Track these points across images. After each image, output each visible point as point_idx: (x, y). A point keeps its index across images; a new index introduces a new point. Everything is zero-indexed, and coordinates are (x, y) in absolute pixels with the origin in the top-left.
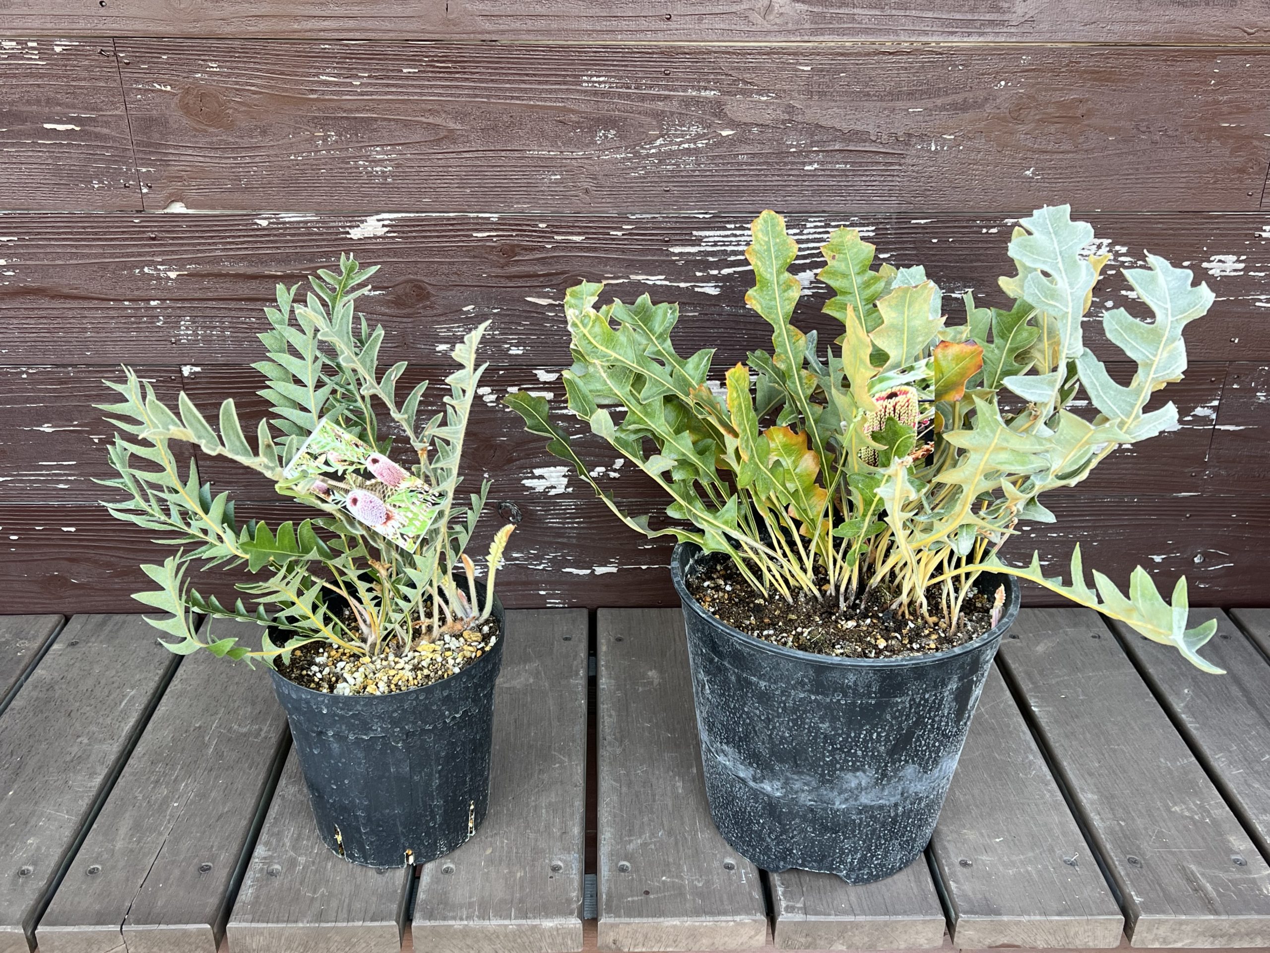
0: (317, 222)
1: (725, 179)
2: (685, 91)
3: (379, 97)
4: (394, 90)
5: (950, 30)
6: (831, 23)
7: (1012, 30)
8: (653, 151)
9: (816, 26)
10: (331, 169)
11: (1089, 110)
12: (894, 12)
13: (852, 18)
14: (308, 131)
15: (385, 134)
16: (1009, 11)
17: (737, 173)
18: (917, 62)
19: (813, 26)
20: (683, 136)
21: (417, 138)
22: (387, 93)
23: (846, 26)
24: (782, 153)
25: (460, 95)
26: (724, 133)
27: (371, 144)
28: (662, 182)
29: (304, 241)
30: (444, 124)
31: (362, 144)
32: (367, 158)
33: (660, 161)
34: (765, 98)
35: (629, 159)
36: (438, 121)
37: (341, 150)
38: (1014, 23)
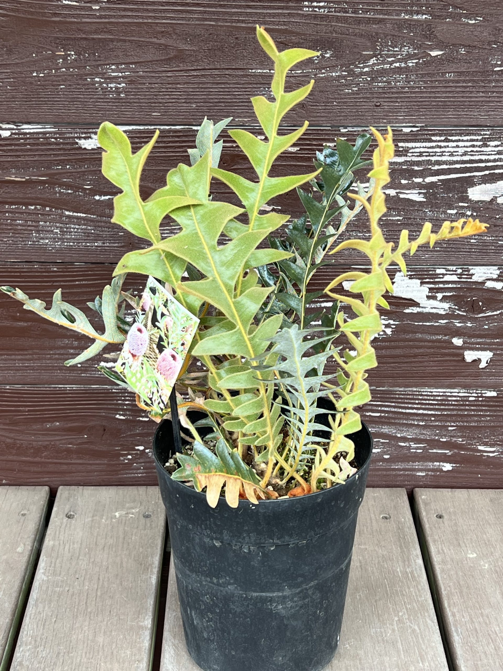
0: (55, 133)
1: (433, 95)
2: (398, 15)
3: (116, 21)
4: (130, 14)
8: (366, 69)
10: (70, 85)
14: (50, 50)
15: (120, 54)
17: (444, 90)
20: (394, 56)
21: (149, 57)
22: (123, 17)
24: (487, 71)
25: (189, 19)
26: (434, 53)
27: (107, 63)
28: (373, 98)
29: (42, 150)
30: (175, 45)
31: (99, 63)
32: (102, 75)
33: (372, 79)
34: (473, 22)
35: (344, 77)
36: (170, 42)
37: (79, 68)
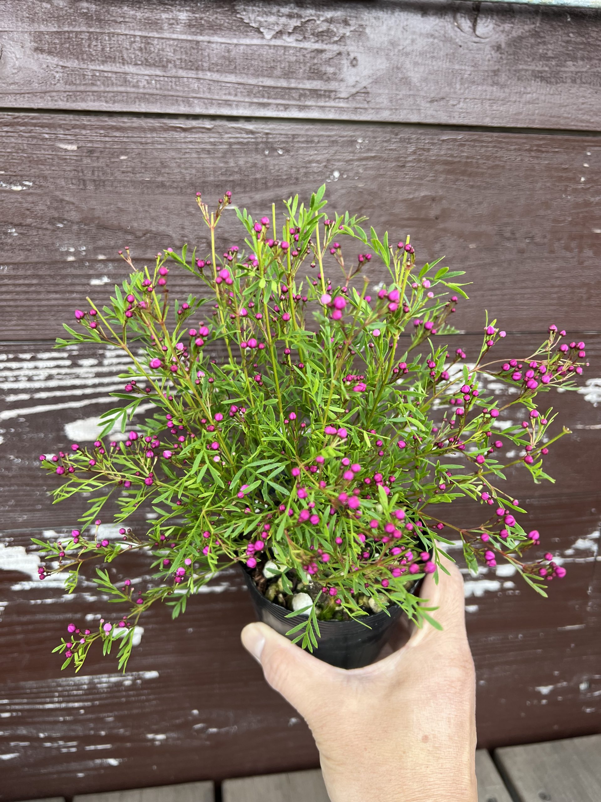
5: (261, 100)
6: (93, 84)
7: (341, 105)
9: (74, 88)
11: (444, 211)
12: (181, 73)
13: (124, 79)
16: (334, 77)
18: (221, 143)
19: (68, 88)
23: (115, 89)
34: (19, 188)
38: (343, 95)
